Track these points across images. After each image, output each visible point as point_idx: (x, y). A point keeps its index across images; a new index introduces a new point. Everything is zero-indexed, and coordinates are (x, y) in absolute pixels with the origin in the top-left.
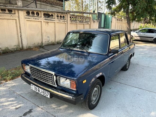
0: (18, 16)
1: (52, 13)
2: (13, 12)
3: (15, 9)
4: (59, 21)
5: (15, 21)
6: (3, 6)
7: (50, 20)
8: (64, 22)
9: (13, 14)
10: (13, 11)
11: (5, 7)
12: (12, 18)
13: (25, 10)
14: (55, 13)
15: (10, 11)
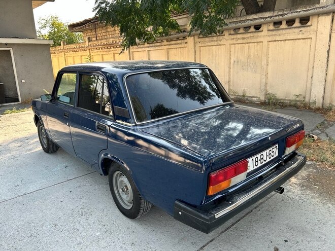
2: (309, 23)
3: (314, 15)
6: (278, 15)
9: (308, 26)
10: (310, 19)
12: (300, 36)
15: (304, 21)
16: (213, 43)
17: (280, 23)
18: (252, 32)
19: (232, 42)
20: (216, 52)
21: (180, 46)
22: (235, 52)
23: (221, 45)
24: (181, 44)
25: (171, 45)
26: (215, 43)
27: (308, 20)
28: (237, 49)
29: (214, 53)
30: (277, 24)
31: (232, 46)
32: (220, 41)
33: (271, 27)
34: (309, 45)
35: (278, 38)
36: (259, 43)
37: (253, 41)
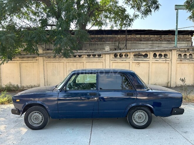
0: (104, 59)
1: (145, 52)
2: (101, 57)
3: (103, 54)
4: (156, 60)
5: (102, 63)
6: (91, 52)
7: (142, 60)
8: (165, 62)
9: (101, 58)
10: (102, 55)
11: (93, 53)
12: (99, 61)
13: (113, 53)
14: (151, 52)
15: (99, 55)
16: (56, 61)
17: (90, 55)
18: (97, 58)
19: (68, 61)
20: (57, 66)
21: (32, 61)
22: (69, 66)
23: (60, 62)
24: (32, 60)
25: (23, 60)
26: (58, 61)
27: (101, 55)
28: (70, 65)
29: (56, 66)
30: (89, 56)
31: (67, 63)
32: (61, 60)
33: (87, 56)
34: (102, 65)
35: (90, 61)
36: (82, 63)
37: (79, 61)
